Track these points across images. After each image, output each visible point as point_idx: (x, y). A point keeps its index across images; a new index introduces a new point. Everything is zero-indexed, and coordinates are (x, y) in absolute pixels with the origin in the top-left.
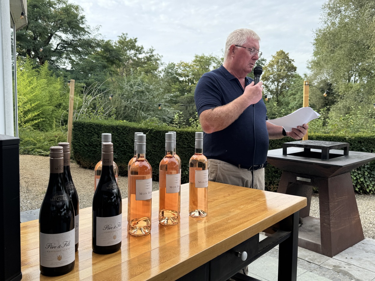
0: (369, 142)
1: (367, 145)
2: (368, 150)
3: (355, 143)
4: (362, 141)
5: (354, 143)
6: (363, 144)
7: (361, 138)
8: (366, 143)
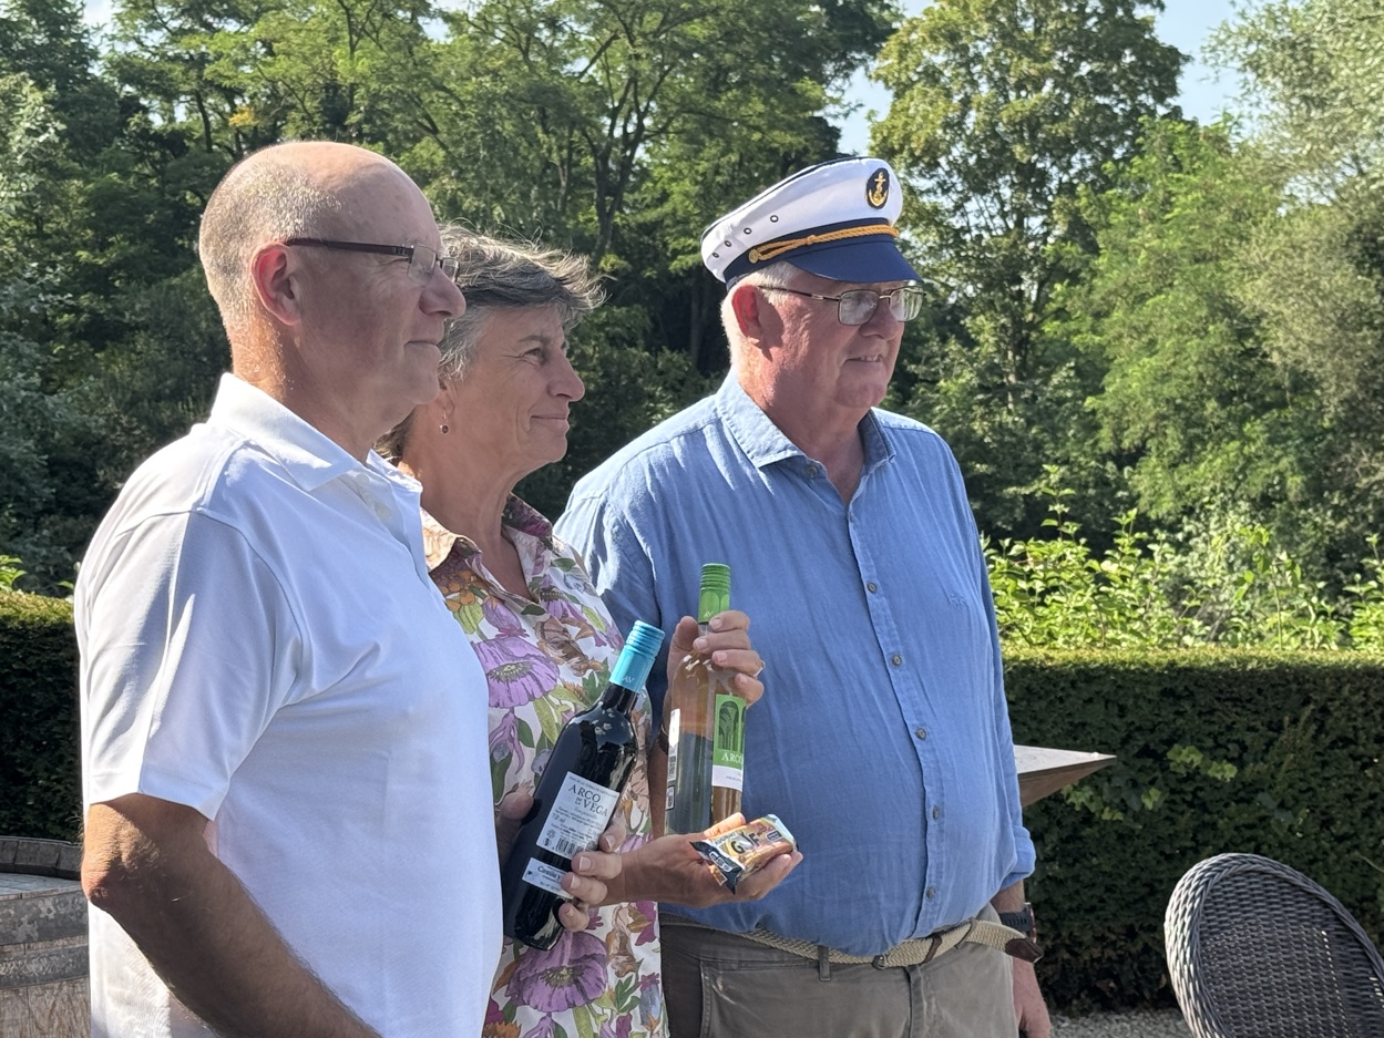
0: (1221, 692)
1: (1212, 712)
2: (1222, 740)
3: (1141, 702)
4: (1181, 688)
5: (1137, 697)
6: (1186, 706)
7: (1180, 671)
8: (1204, 699)
